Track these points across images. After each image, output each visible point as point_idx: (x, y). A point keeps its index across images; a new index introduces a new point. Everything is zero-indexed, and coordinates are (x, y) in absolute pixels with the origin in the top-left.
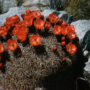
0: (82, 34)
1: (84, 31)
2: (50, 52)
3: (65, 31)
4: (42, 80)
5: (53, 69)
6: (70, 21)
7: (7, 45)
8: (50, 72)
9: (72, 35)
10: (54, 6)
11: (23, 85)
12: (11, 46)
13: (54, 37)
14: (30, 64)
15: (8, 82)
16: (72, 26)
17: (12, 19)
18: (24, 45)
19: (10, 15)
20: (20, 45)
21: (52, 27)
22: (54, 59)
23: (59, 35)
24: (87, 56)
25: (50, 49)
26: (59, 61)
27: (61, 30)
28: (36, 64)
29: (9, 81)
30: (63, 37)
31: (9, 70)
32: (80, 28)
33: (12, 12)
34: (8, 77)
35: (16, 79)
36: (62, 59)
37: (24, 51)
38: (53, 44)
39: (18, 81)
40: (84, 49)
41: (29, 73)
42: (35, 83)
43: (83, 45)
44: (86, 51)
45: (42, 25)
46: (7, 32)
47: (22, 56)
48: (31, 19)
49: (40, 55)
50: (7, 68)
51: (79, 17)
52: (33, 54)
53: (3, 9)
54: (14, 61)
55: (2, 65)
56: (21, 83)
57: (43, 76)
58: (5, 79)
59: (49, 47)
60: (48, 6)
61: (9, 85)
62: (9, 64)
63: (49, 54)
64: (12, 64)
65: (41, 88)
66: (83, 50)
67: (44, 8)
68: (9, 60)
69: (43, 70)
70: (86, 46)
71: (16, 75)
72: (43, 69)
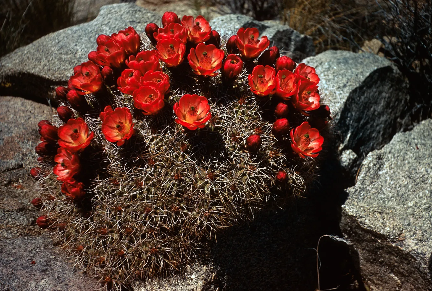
0: (338, 97)
1: (345, 86)
2: (239, 150)
3: (287, 85)
4: (209, 241)
5: (246, 206)
6: (298, 53)
7: (99, 127)
8: (237, 217)
9: (311, 100)
10: (244, 3)
11: (149, 255)
12: (113, 128)
13: (250, 102)
14: (172, 188)
15: (100, 246)
16: (308, 71)
17: (117, 41)
18: (155, 128)
19: (104, 27)
20: (143, 126)
21: (245, 71)
22: (249, 175)
23: (267, 97)
24: (352, 167)
25: (238, 141)
26: (265, 179)
27: (276, 82)
28: (194, 188)
29: (104, 243)
30: (281, 105)
31: (102, 207)
32: (331, 77)
33: (110, 19)
34: (99, 228)
35: (125, 234)
36: (274, 174)
37: (153, 146)
38: (247, 127)
39: (131, 241)
40: (342, 146)
41: (170, 215)
42: (187, 249)
43: (339, 132)
44: (348, 152)
45: (215, 62)
46: (100, 83)
47: (148, 161)
48: (181, 42)
49: (206, 159)
50: (97, 198)
51: (327, 41)
52: (183, 156)
53: (75, 10)
54: (121, 176)
55: (82, 190)
56: (143, 249)
57: (214, 227)
58: (90, 234)
59: (233, 135)
60: (223, 4)
61: (103, 253)
62: (106, 188)
63: (234, 156)
64: (114, 187)
65: (205, 268)
66: (340, 148)
67: (212, 8)
68: (104, 175)
69: (215, 208)
70: (349, 135)
71: (126, 221)
72: (215, 204)
